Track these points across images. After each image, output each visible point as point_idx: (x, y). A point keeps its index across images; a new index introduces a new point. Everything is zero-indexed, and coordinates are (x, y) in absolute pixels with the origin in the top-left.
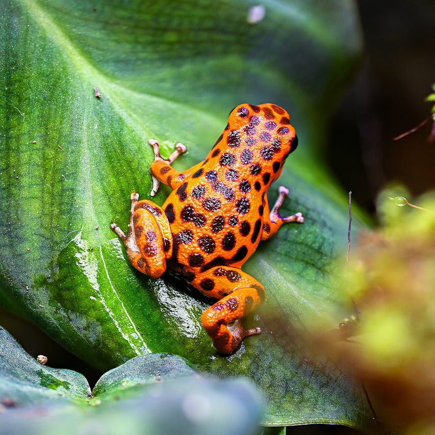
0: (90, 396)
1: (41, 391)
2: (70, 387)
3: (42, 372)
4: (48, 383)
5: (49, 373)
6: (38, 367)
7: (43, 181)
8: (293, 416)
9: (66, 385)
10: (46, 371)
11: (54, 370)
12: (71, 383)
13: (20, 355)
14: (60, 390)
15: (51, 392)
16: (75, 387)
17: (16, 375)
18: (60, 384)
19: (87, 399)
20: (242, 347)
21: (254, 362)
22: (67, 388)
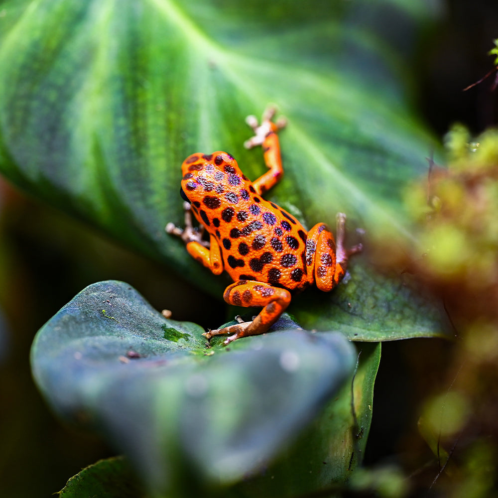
0: (207, 346)
1: (163, 343)
2: (189, 338)
3: (165, 326)
4: (170, 335)
5: (171, 327)
6: (162, 321)
7: (167, 140)
8: (396, 332)
9: (186, 336)
10: (170, 325)
11: (177, 323)
12: (191, 335)
13: (146, 311)
14: (181, 342)
15: (173, 344)
16: (194, 339)
17: (142, 330)
18: (181, 337)
19: (205, 350)
20: (347, 275)
21: (358, 287)
22: (187, 340)
